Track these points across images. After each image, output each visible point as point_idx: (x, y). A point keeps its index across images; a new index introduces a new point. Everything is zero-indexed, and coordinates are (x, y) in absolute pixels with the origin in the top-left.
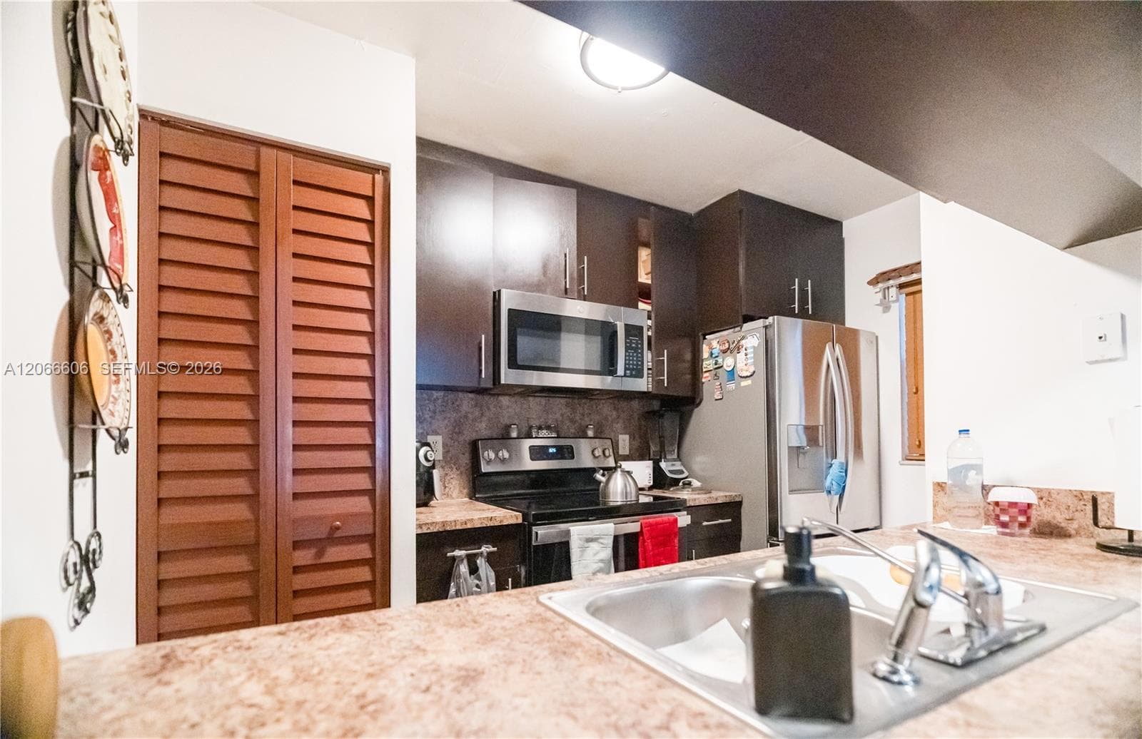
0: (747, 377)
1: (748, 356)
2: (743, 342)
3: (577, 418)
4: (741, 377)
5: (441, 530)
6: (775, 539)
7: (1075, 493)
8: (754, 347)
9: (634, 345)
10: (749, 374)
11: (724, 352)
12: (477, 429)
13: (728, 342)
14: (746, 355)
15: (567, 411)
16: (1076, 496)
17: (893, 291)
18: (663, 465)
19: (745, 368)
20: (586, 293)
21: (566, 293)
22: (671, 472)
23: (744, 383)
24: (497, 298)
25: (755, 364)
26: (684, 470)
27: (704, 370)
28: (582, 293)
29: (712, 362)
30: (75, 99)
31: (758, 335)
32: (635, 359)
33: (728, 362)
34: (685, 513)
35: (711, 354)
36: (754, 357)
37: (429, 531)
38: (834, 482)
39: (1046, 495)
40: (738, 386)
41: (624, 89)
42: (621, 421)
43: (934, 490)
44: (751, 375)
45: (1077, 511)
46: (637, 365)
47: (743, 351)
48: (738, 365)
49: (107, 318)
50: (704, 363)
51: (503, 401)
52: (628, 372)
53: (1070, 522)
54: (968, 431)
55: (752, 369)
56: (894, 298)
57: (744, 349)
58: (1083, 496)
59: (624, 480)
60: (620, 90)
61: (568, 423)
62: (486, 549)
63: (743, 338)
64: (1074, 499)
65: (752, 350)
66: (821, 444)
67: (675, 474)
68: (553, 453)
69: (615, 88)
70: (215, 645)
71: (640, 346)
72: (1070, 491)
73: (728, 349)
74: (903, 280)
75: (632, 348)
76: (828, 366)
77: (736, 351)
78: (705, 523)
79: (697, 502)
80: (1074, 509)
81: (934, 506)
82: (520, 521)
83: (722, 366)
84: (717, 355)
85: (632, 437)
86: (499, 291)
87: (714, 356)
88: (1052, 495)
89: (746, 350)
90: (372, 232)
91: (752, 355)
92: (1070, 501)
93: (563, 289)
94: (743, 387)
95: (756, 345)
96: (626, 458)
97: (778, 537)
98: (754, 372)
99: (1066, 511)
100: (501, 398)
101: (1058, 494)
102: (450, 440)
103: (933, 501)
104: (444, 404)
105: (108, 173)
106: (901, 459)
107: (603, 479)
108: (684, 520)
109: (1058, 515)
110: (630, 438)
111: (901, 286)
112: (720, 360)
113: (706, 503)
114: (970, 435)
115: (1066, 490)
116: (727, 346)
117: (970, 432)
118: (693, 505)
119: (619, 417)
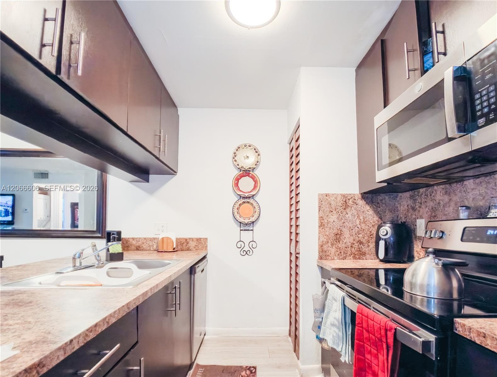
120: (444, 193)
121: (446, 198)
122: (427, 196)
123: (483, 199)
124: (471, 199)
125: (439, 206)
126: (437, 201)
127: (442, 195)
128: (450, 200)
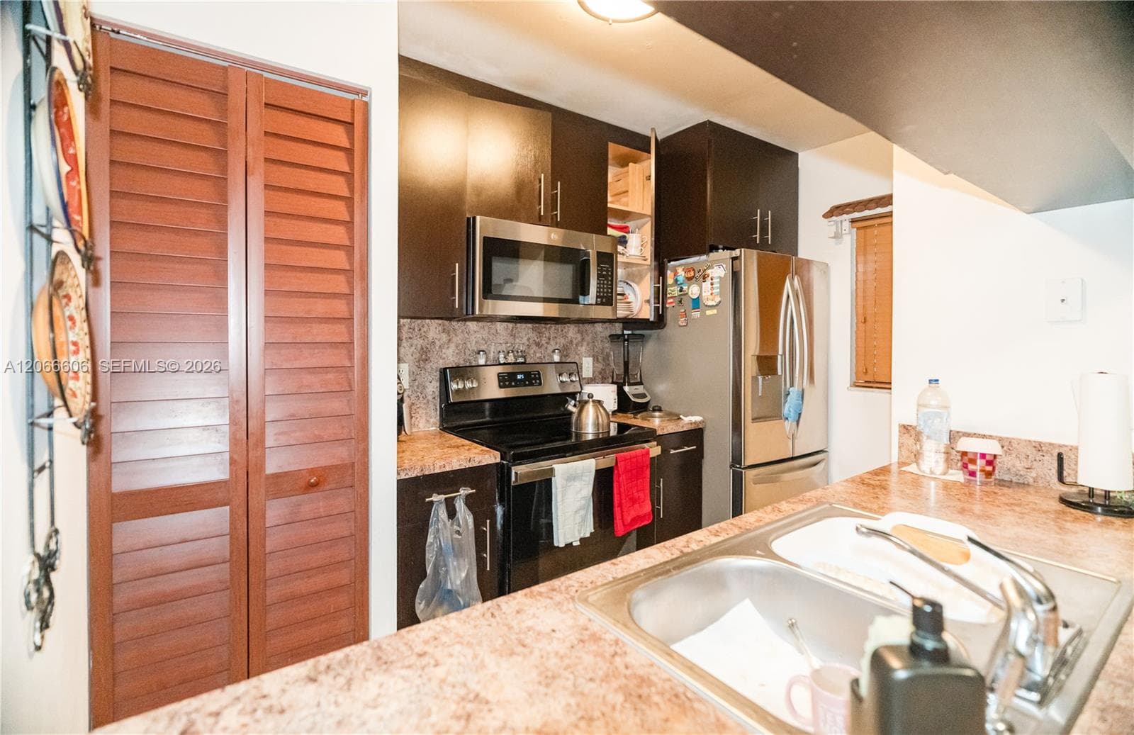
0: (713, 306)
1: (714, 286)
2: (709, 272)
3: (543, 342)
4: (706, 306)
5: (419, 475)
6: (738, 466)
7: (1034, 444)
8: (720, 277)
9: (604, 273)
10: (715, 304)
11: (689, 279)
12: (444, 356)
13: (694, 270)
14: (712, 284)
15: (532, 335)
16: (1035, 447)
17: (847, 225)
18: (626, 389)
19: (710, 297)
20: (559, 220)
21: (540, 220)
22: (634, 396)
23: (709, 312)
24: (471, 224)
25: (721, 294)
26: (647, 394)
27: (668, 296)
28: (555, 219)
29: (677, 289)
30: (29, 27)
31: (724, 266)
32: (605, 286)
33: (694, 291)
34: (655, 443)
35: (676, 281)
36: (721, 288)
37: (407, 477)
38: (791, 409)
39: (1007, 443)
40: (703, 314)
41: (614, 21)
42: (585, 344)
43: (900, 432)
44: (717, 305)
45: (1035, 460)
46: (607, 292)
47: (709, 281)
48: (704, 294)
49: (66, 282)
50: (668, 289)
51: (471, 326)
52: (599, 300)
53: (1029, 470)
54: (937, 380)
55: (718, 299)
56: (847, 232)
57: (709, 278)
58: (1041, 447)
59: (596, 409)
60: (611, 22)
61: (534, 348)
62: (465, 491)
63: (709, 267)
64: (1034, 449)
65: (718, 280)
66: (780, 373)
67: (638, 398)
68: (521, 380)
69: (606, 20)
70: (240, 706)
71: (610, 273)
72: (1030, 441)
73: (693, 277)
74: (856, 215)
75: (603, 276)
76: (788, 297)
77: (702, 280)
78: (673, 452)
79: (665, 430)
80: (1033, 459)
81: (900, 447)
82: (498, 460)
83: (687, 294)
84: (682, 282)
85: (596, 359)
86: (474, 219)
87: (679, 283)
88: (1014, 445)
89: (712, 279)
90: (351, 162)
91: (718, 285)
92: (1032, 452)
93: (537, 214)
94: (708, 316)
95: (723, 276)
96: (591, 381)
97: (741, 465)
98: (720, 302)
99: (1025, 460)
100: (469, 323)
101: (1018, 444)
102: (417, 369)
103: (899, 442)
104: (411, 330)
105: (66, 109)
106: (849, 385)
107: (574, 410)
108: (655, 450)
109: (1017, 464)
110: (594, 360)
111: (853, 221)
112: (685, 288)
113: (674, 431)
114: (939, 385)
115: (1026, 441)
116: (692, 273)
117: (939, 382)
118: (661, 434)
119: (583, 339)
120: (441, 331)
121: (444, 337)
122: (414, 330)
123: (486, 343)
124: (474, 342)
125: (432, 347)
126: (431, 339)
127: (437, 332)
128: (450, 340)
